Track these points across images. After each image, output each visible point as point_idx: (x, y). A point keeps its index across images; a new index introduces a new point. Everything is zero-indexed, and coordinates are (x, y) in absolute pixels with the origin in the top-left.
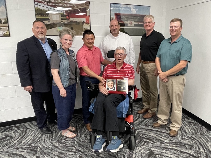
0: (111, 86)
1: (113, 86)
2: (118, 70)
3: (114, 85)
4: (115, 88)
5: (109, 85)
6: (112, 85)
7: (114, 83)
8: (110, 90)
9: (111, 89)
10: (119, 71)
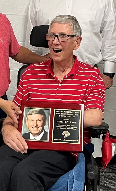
0: (35, 128)
1: (40, 128)
2: (58, 82)
3: (43, 125)
4: (46, 133)
5: (31, 123)
6: (40, 123)
7: (44, 120)
8: (32, 138)
9: (35, 135)
10: (60, 85)
